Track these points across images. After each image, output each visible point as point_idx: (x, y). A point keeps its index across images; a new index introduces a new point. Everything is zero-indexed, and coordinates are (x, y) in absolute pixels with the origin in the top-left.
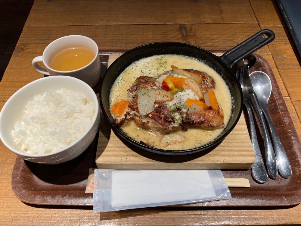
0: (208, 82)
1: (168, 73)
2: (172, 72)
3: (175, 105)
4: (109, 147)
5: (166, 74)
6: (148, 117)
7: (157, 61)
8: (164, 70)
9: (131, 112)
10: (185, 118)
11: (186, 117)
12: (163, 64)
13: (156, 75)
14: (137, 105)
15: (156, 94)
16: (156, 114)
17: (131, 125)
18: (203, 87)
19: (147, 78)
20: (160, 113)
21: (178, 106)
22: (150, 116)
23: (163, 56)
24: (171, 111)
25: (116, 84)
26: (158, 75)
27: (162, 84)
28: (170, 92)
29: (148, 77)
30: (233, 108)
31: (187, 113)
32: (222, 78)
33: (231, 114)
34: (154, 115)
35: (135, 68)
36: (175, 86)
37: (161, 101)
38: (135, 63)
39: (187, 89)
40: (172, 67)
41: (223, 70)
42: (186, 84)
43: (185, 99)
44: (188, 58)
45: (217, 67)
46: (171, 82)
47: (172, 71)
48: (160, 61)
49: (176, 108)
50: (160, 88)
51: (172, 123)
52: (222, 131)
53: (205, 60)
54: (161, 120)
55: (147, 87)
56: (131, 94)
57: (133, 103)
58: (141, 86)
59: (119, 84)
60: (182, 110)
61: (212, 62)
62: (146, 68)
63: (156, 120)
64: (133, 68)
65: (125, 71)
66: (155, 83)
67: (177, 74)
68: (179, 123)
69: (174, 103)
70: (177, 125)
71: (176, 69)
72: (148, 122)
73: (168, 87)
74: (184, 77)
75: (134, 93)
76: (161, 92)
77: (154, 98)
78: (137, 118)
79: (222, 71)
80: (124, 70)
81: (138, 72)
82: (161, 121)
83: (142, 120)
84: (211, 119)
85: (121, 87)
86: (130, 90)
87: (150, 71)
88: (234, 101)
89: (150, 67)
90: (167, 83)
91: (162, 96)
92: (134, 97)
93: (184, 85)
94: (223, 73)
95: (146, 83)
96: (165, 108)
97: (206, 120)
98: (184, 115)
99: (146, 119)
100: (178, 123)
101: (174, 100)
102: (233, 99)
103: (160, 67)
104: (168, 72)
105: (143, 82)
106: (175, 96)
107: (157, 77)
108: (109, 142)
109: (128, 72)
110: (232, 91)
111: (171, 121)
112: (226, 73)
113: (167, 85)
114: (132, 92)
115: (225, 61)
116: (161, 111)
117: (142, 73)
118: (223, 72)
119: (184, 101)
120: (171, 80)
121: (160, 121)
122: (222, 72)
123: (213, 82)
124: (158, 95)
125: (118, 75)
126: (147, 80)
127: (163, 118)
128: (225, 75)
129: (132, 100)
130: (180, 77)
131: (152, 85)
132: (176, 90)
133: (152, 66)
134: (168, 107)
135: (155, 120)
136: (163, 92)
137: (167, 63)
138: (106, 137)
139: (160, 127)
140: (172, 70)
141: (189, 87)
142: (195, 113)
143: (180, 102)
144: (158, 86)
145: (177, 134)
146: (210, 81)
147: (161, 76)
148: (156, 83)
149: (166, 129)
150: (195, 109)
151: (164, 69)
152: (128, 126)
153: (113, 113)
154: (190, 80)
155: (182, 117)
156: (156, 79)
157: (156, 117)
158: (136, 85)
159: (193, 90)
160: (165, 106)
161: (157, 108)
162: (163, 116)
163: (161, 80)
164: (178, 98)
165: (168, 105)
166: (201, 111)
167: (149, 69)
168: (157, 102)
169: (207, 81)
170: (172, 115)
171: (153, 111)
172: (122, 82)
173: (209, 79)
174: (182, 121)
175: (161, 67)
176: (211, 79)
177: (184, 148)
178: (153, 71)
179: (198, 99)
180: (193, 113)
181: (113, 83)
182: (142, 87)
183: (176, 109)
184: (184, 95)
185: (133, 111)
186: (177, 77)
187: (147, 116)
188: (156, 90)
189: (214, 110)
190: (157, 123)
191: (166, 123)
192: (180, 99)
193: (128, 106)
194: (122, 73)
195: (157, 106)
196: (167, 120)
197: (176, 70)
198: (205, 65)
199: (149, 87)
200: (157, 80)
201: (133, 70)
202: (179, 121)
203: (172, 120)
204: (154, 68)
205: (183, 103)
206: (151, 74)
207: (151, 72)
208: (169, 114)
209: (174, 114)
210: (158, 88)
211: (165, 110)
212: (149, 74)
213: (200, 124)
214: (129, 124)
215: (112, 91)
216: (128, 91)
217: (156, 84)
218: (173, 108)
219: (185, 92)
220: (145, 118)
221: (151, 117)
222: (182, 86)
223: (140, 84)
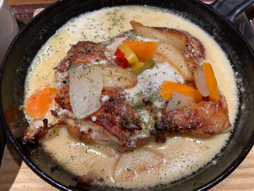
0: (193, 47)
1: (126, 35)
2: (133, 33)
3: (140, 94)
4: (20, 182)
5: (123, 36)
6: (90, 121)
7: (108, 17)
8: (119, 31)
9: (59, 111)
10: (160, 119)
11: (162, 117)
12: (119, 21)
13: (107, 39)
14: (68, 97)
15: (103, 75)
16: (105, 115)
17: (61, 135)
18: (187, 56)
19: (90, 45)
20: (113, 113)
21: (147, 95)
22: (94, 119)
23: (117, 8)
24: (133, 108)
25: (39, 57)
26: (109, 39)
27: (115, 54)
28: (130, 69)
29: (92, 43)
30: (240, 92)
31: (163, 111)
32: (215, 40)
33: (239, 104)
34: (100, 118)
35: (71, 29)
36: (138, 57)
37: (115, 89)
38: (72, 22)
39: (162, 62)
40: (133, 23)
41: (216, 26)
42: (158, 54)
43: (158, 81)
44: (158, 10)
45: (204, 21)
46: (132, 52)
47: (133, 31)
48: (113, 16)
49: (144, 101)
50: (113, 62)
51: (137, 132)
52: (227, 139)
53: (184, 11)
54: (115, 127)
55: (89, 62)
56: (61, 76)
57: (64, 92)
58: (79, 60)
59: (44, 58)
60: (155, 104)
61: (197, 14)
62: (90, 29)
63: (105, 128)
64: (68, 30)
65: (56, 34)
66: (104, 53)
67: (142, 36)
68: (150, 131)
69: (139, 91)
70: (147, 134)
71: (139, 27)
72: (90, 130)
73: (126, 60)
74: (154, 41)
75: (66, 74)
76: (113, 70)
77: (100, 83)
78: (71, 122)
79: (214, 28)
80: (54, 32)
81: (78, 35)
82: (116, 129)
83: (79, 126)
84: (210, 119)
85: (48, 62)
86: (59, 68)
87: (96, 32)
88: (240, 80)
89: (97, 27)
90: (123, 53)
91: (116, 78)
92: (65, 82)
93: (155, 55)
94: (216, 32)
95: (87, 54)
96: (122, 101)
97: (201, 122)
98: (157, 113)
99: (87, 124)
100: (147, 130)
101: (138, 85)
102: (238, 76)
103: (113, 25)
104: (126, 33)
105: (83, 53)
106: (140, 76)
107: (107, 43)
108: (21, 170)
109: (60, 36)
110: (235, 62)
111: (133, 128)
112: (222, 32)
113: (123, 57)
114: (61, 71)
115: (219, 11)
116: (114, 109)
117: (84, 36)
118: (216, 30)
119: (156, 85)
120: (131, 47)
121: (113, 128)
122: (214, 30)
123: (201, 48)
124: (109, 76)
125: (44, 41)
126: (91, 48)
127: (118, 122)
128: (220, 34)
129: (61, 87)
130: (147, 40)
131: (98, 58)
132: (142, 64)
133: (100, 24)
134: (128, 99)
135: (102, 128)
136: (117, 71)
137: (124, 18)
138: (15, 159)
139: (114, 142)
140: (132, 29)
141: (164, 59)
142: (180, 110)
143: (150, 87)
144: (110, 59)
145: (146, 149)
146: (196, 46)
147: (114, 41)
148: (106, 53)
149: (124, 145)
150: (179, 103)
151: (120, 29)
152: (55, 137)
153: (27, 114)
154: (166, 45)
155: (156, 118)
156: (106, 46)
157: (105, 122)
158: (68, 59)
159: (172, 64)
160: (122, 97)
161: (106, 102)
162: (118, 119)
163: (113, 47)
164: (146, 80)
165: (127, 96)
166: (190, 105)
167: (95, 30)
168: (107, 89)
169: (191, 45)
170: (136, 114)
171: (100, 109)
172: (49, 54)
173: (194, 42)
174: (156, 126)
175: (115, 26)
176: (197, 42)
177: (161, 179)
178: (101, 33)
179: (182, 81)
180: (176, 110)
181: (34, 56)
182: (79, 62)
183: (143, 103)
184: (156, 74)
185: (63, 109)
186: (142, 41)
187: (88, 119)
188: (103, 69)
189: (213, 102)
190: (108, 134)
191: (124, 133)
192: (148, 83)
193: (56, 99)
194: (51, 38)
195: (106, 98)
196: (127, 127)
197: (139, 29)
198: (185, 20)
199: (93, 62)
200: (108, 47)
201: (70, 32)
202: (149, 127)
203: (136, 127)
204: (103, 28)
205: (155, 90)
206: (98, 37)
207: (99, 34)
208: (130, 112)
209: (139, 112)
210: (109, 61)
211: (123, 106)
212: (95, 37)
213: (190, 131)
214: (56, 134)
215: (31, 71)
216: (56, 70)
217: (106, 56)
218: (136, 100)
219: (158, 68)
220: (85, 122)
221: (96, 121)
222: (153, 57)
223: (77, 57)
